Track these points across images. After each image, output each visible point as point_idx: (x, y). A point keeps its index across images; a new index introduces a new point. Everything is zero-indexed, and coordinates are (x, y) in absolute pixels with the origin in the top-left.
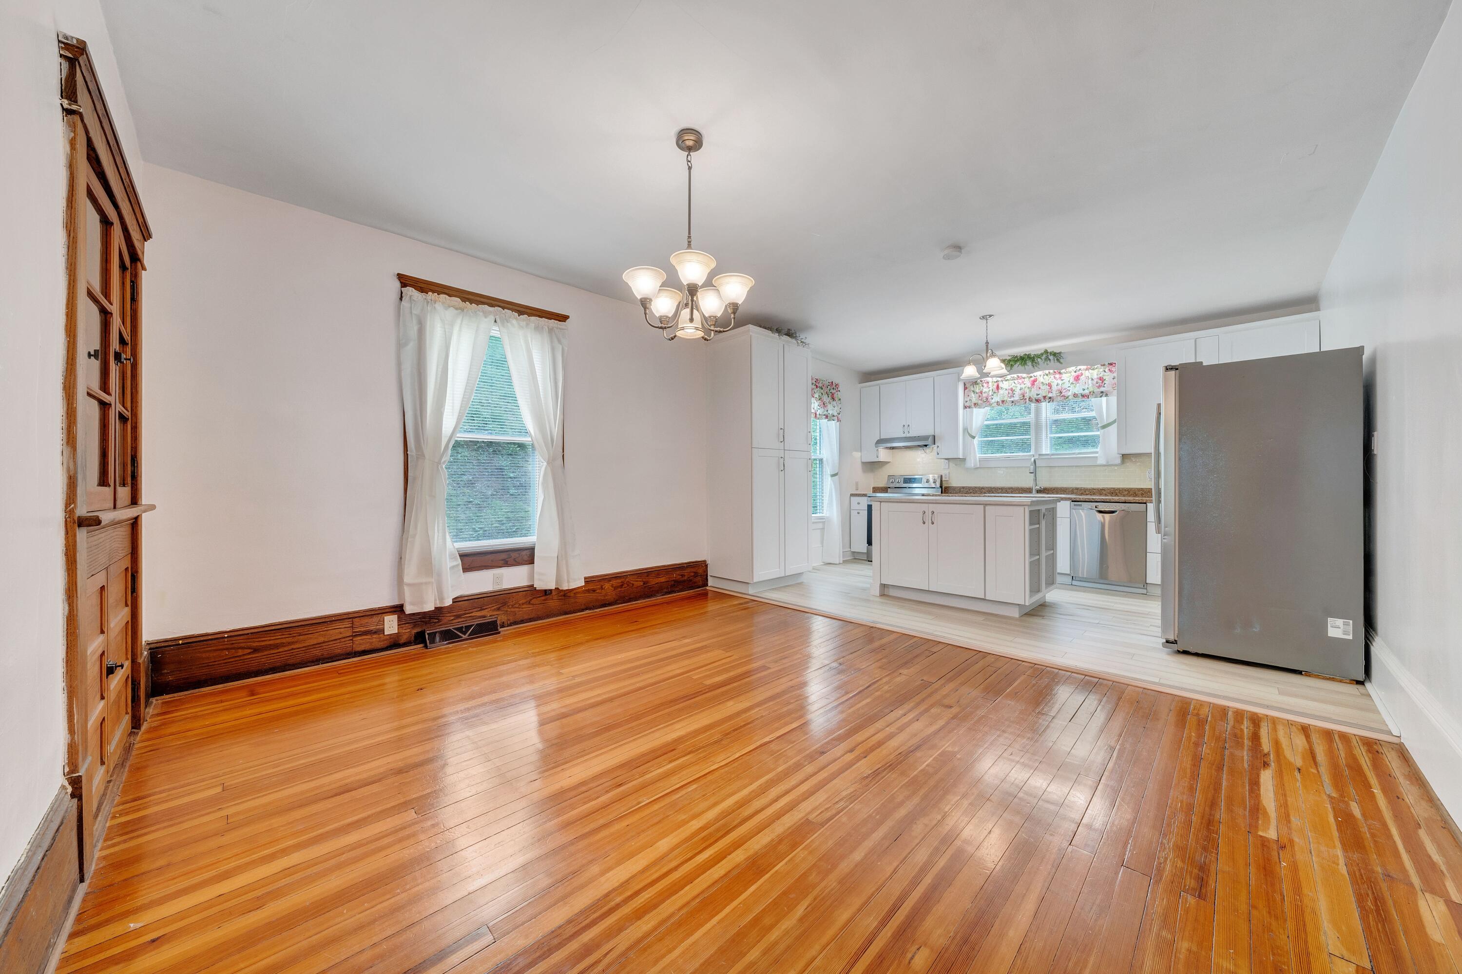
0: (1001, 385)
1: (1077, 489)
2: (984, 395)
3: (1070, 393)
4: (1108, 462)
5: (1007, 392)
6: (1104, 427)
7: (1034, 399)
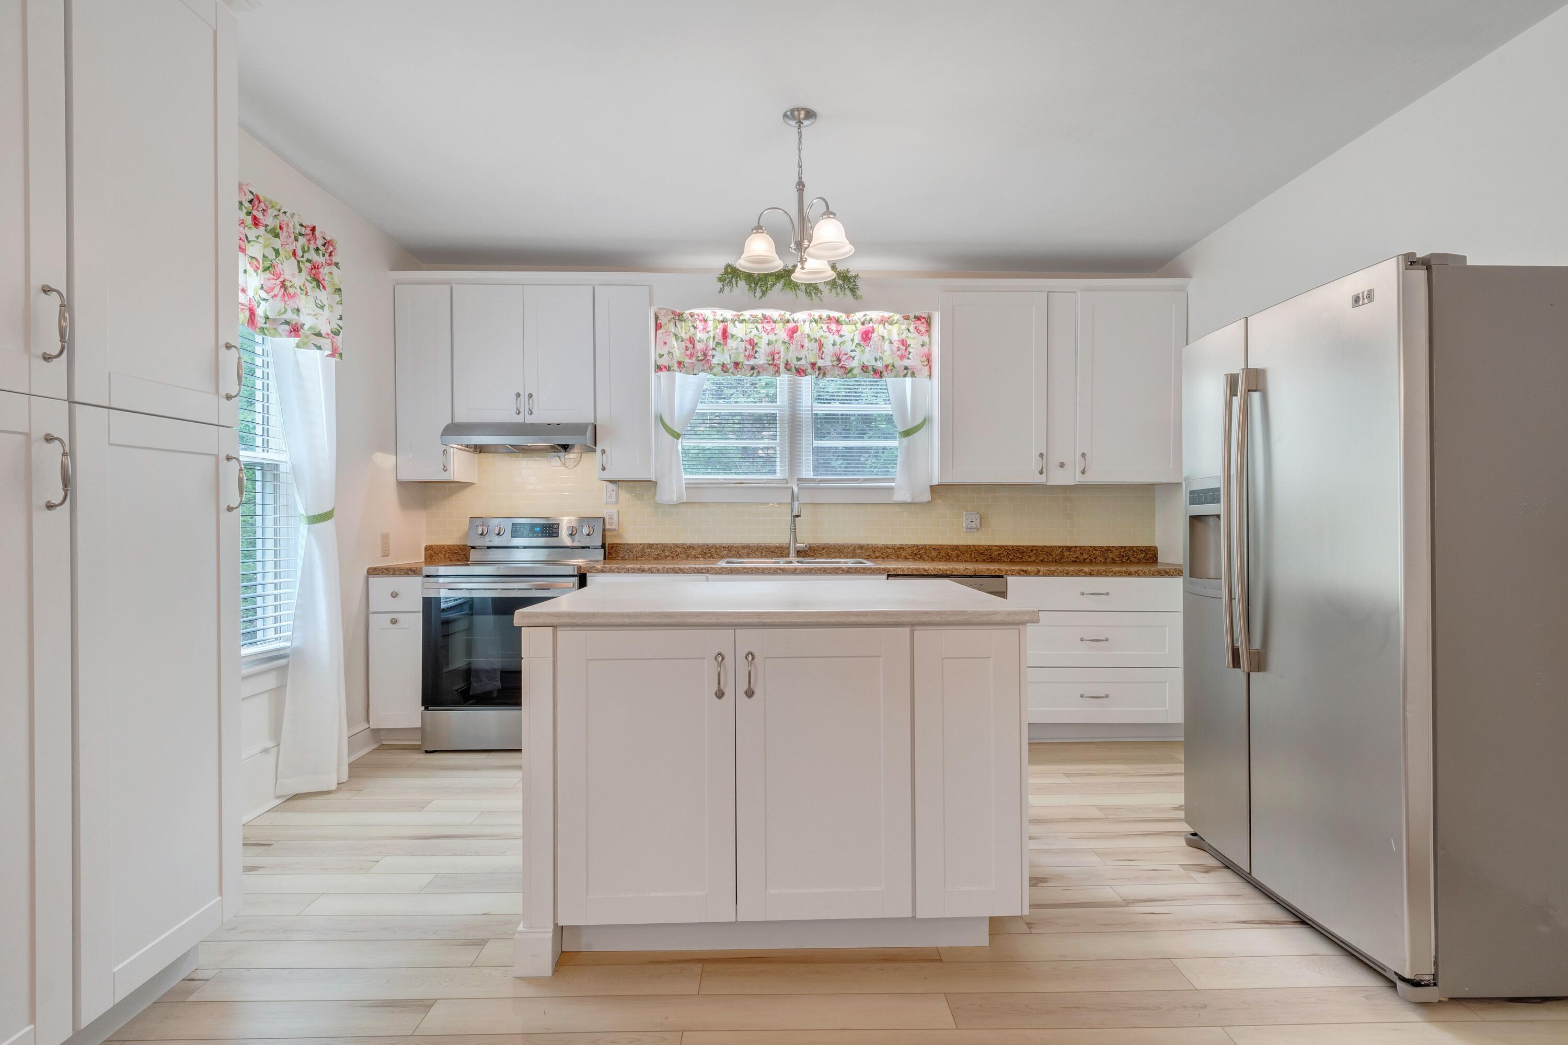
0: (731, 329)
1: (861, 547)
2: (699, 346)
3: (855, 364)
4: (913, 499)
5: (743, 345)
6: (907, 433)
7: (793, 366)
